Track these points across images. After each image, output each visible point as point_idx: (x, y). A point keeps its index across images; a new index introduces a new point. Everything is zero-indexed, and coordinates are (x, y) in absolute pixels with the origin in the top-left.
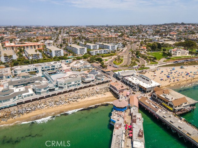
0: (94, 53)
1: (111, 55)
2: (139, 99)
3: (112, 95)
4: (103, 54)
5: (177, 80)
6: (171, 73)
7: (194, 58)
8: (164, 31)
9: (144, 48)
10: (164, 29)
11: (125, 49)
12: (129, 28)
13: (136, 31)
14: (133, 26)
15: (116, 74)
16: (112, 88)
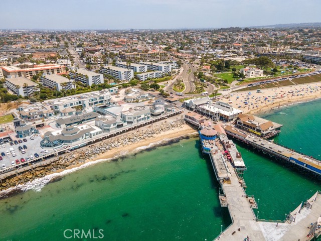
0: (144, 77)
1: (166, 79)
2: (225, 127)
3: (190, 128)
4: (155, 78)
5: (257, 106)
6: (248, 98)
7: (269, 79)
8: (224, 40)
9: (207, 68)
10: (224, 39)
11: (182, 69)
12: (173, 36)
13: (185, 41)
15: (186, 103)
16: (188, 119)
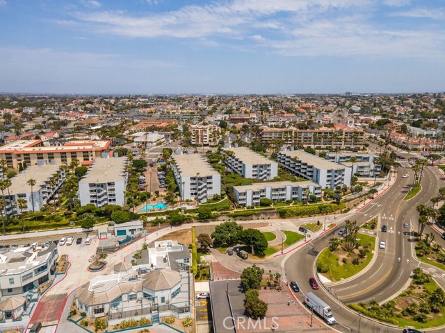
0: (250, 196)
1: (321, 207)
12: (411, 101)
13: (434, 110)
14: (421, 96)
